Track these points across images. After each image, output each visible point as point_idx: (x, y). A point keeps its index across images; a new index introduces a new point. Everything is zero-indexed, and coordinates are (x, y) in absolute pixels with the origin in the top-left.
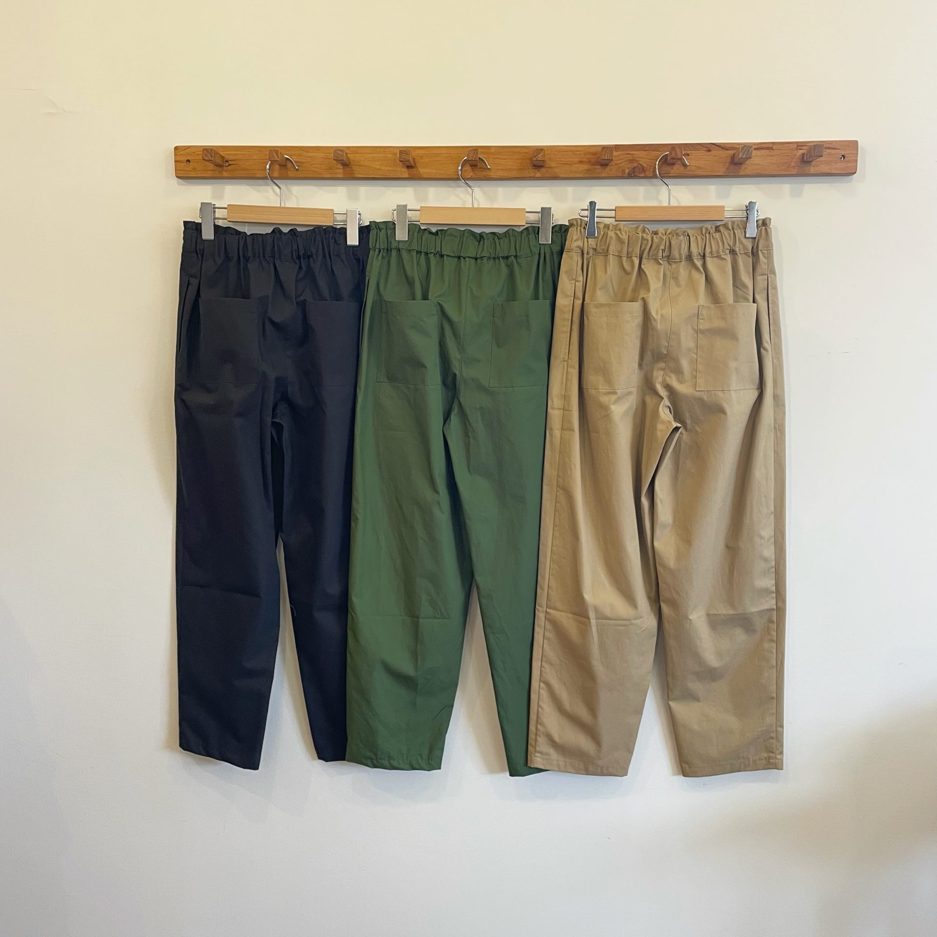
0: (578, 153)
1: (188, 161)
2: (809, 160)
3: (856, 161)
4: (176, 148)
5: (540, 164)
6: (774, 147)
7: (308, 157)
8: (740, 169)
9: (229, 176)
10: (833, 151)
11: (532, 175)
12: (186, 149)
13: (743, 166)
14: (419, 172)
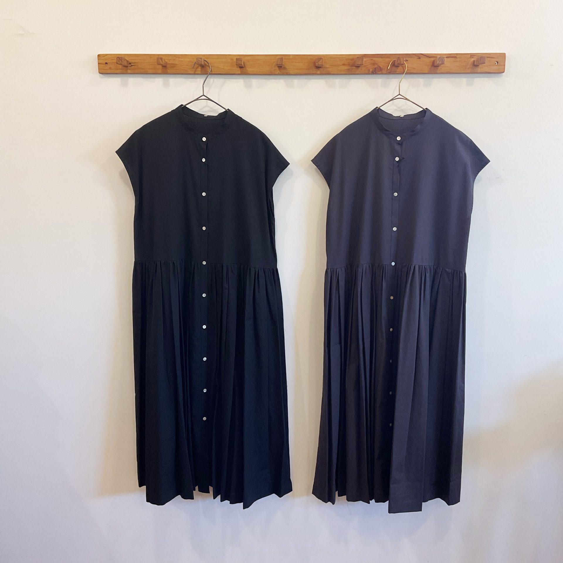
0: (342, 59)
1: (106, 63)
2: (478, 65)
3: (505, 65)
4: (99, 56)
5: (319, 66)
6: (458, 56)
7: (179, 61)
8: (437, 69)
9: (132, 72)
10: (491, 59)
11: (315, 72)
12: (105, 56)
13: (439, 68)
14: (247, 70)
